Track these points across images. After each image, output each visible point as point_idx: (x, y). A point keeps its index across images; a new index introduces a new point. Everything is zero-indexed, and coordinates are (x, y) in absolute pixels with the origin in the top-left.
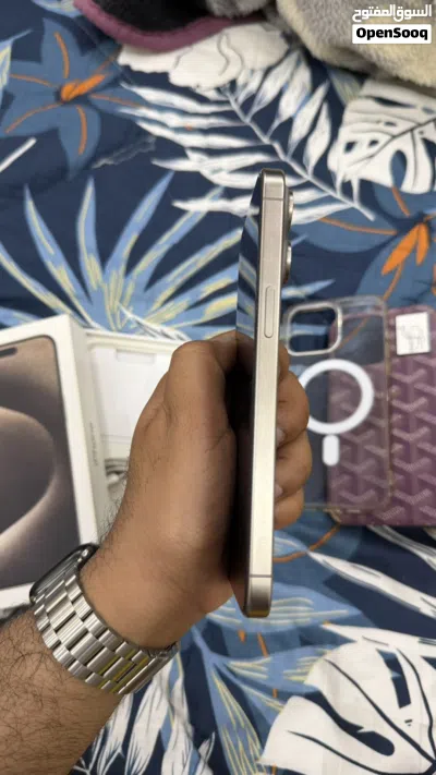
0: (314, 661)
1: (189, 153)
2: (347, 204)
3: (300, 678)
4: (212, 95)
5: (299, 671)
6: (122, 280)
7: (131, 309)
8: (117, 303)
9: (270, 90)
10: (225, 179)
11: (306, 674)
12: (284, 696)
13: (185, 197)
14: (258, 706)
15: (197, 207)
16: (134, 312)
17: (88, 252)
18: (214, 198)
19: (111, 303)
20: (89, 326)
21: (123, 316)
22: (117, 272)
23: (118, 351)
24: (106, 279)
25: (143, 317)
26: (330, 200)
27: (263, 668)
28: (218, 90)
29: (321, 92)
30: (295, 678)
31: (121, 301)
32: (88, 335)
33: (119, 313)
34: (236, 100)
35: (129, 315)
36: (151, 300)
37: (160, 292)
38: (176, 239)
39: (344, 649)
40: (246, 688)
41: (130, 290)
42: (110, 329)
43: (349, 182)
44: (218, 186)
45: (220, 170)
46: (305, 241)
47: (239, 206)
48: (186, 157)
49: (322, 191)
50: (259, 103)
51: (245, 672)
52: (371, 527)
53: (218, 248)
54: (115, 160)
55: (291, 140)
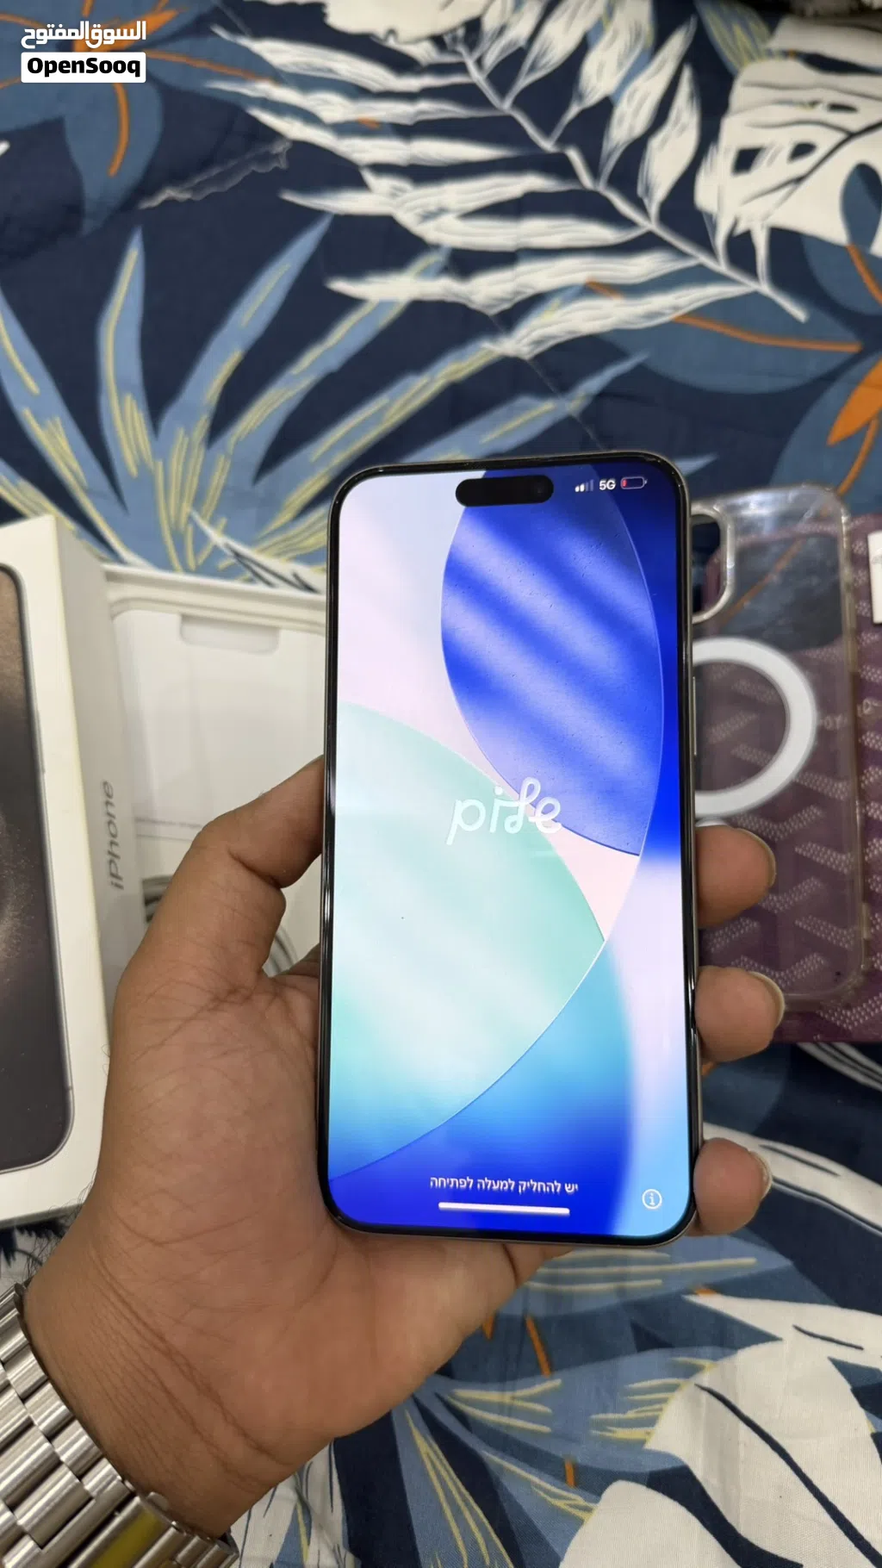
0: (673, 1388)
1: (369, 177)
2: (744, 286)
3: (635, 1434)
4: (424, 52)
5: (631, 1414)
6: (199, 454)
7: (223, 521)
8: (187, 508)
9: (559, 39)
10: (451, 233)
11: (651, 1422)
12: (593, 1482)
13: (356, 271)
14: (526, 1504)
15: (387, 292)
16: (227, 531)
17: (122, 387)
18: (425, 273)
19: (173, 509)
20: (117, 558)
21: (201, 538)
22: (188, 433)
23: (185, 618)
24: (162, 453)
25: (250, 543)
26: (702, 276)
28: (438, 40)
29: (677, 44)
30: (622, 1434)
31: (198, 501)
32: (111, 577)
33: (190, 529)
34: (479, 62)
35: (217, 537)
36: (271, 505)
37: (293, 484)
38: (334, 363)
39: (748, 1358)
40: (492, 1458)
41: (218, 479)
42: (165, 565)
43: (747, 235)
44: (436, 247)
45: (442, 211)
46: (640, 369)
47: (486, 290)
48: (360, 185)
49: (683, 255)
50: (533, 68)
51: (491, 1418)
52: (809, 1048)
53: (432, 381)
54: (195, 189)
55: (607, 146)
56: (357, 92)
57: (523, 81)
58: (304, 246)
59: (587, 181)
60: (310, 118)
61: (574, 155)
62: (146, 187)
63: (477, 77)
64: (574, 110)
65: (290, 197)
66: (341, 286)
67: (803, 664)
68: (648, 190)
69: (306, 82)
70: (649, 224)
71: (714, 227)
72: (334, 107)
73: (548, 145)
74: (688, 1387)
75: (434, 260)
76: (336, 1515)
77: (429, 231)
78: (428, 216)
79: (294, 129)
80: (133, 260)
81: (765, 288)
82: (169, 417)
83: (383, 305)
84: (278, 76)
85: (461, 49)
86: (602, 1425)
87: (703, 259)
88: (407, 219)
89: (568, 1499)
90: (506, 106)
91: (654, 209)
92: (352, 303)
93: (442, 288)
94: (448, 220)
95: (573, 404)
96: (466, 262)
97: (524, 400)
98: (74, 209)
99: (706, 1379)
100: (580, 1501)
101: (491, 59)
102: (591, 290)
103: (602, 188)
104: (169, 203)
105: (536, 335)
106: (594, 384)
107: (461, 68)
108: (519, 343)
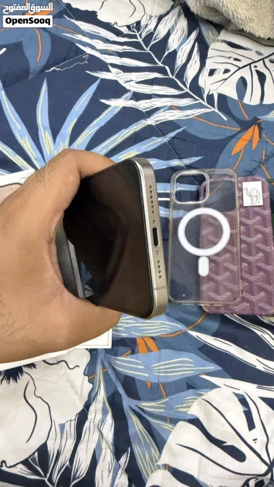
0: (196, 399)
1: (110, 68)
2: (211, 109)
4: (125, 30)
5: (184, 405)
9: (162, 31)
11: (189, 407)
12: (174, 421)
13: (108, 97)
15: (116, 104)
18: (126, 99)
26: (201, 106)
27: (163, 406)
28: (128, 27)
29: (194, 35)
30: (182, 410)
43: (212, 95)
44: (130, 90)
50: (155, 39)
51: (148, 409)
52: (227, 315)
53: (130, 131)
56: (106, 41)
57: (153, 42)
58: (93, 87)
59: (170, 76)
60: (93, 48)
61: (167, 68)
63: (140, 40)
64: (167, 53)
65: (89, 72)
66: (104, 101)
68: (186, 79)
70: (187, 90)
71: (204, 92)
72: (100, 45)
73: (160, 64)
74: (199, 399)
75: (129, 94)
77: (127, 86)
78: (127, 82)
79: (88, 50)
80: (45, 88)
81: (217, 111)
82: (58, 138)
83: (116, 107)
84: (84, 34)
85: (135, 30)
86: (177, 408)
87: (201, 101)
89: (167, 426)
90: (148, 50)
91: (188, 86)
92: (107, 106)
93: (131, 104)
94: (133, 83)
97: (154, 138)
99: (204, 397)
100: (171, 426)
101: (144, 35)
102: (171, 108)
103: (174, 78)
104: (54, 71)
107: (135, 37)
108: (151, 121)
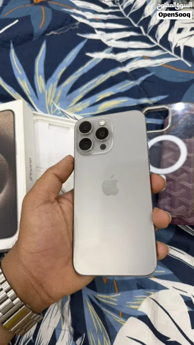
0: (145, 298)
1: (96, 31)
2: (179, 58)
3: (136, 307)
4: (110, 4)
5: (135, 303)
6: (55, 89)
7: (59, 104)
8: (52, 101)
9: (140, 2)
10: (113, 44)
11: (139, 305)
12: (126, 317)
13: (92, 51)
14: (111, 320)
15: (98, 56)
16: (60, 106)
17: (39, 74)
18: (107, 52)
19: (49, 101)
20: (36, 110)
21: (54, 108)
22: (53, 84)
23: (50, 124)
24: (47, 89)
25: (65, 109)
26: (169, 56)
27: (115, 300)
28: (113, 2)
30: (133, 307)
31: (54, 99)
32: (34, 114)
33: (52, 105)
34: (122, 7)
35: (58, 107)
36: (70, 101)
37: (75, 97)
38: (86, 71)
39: (162, 292)
40: (104, 310)
41: (59, 94)
42: (47, 113)
43: (179, 47)
44: (110, 47)
45: (112, 39)
46: (153, 75)
47: (120, 57)
48: (94, 33)
49: (165, 51)
50: (134, 9)
51: (105, 301)
52: (180, 226)
53: (107, 75)
54: (58, 32)
55: (149, 26)
56: (95, 12)
57: (132, 11)
58: (81, 45)
59: (144, 34)
60: (84, 17)
61: (142, 28)
62: (47, 31)
63: (121, 10)
64: (142, 18)
65: (78, 34)
66: (88, 54)
67: (185, 142)
68: (157, 36)
69: (84, 10)
70: (157, 44)
71: (172, 45)
72: (90, 15)
73: (136, 25)
74: (148, 298)
75: (109, 50)
76: (69, 319)
77: (108, 43)
78: (109, 40)
79: (80, 20)
80: (44, 46)
81: (182, 59)
82: (49, 81)
83: (98, 59)
84: (78, 8)
85: (118, 4)
86: (129, 304)
87: (169, 52)
88: (104, 41)
89: (120, 320)
90: (127, 17)
91: (158, 41)
92: (91, 58)
93: (111, 56)
94: (113, 41)
95: (138, 82)
96: (116, 51)
97: (127, 81)
98: (32, 35)
99: (152, 296)
100: (123, 320)
101: (125, 6)
102: (143, 58)
103: (147, 35)
104: (53, 34)
105: (131, 67)
106: (143, 78)
107: (118, 8)
108: (127, 69)
